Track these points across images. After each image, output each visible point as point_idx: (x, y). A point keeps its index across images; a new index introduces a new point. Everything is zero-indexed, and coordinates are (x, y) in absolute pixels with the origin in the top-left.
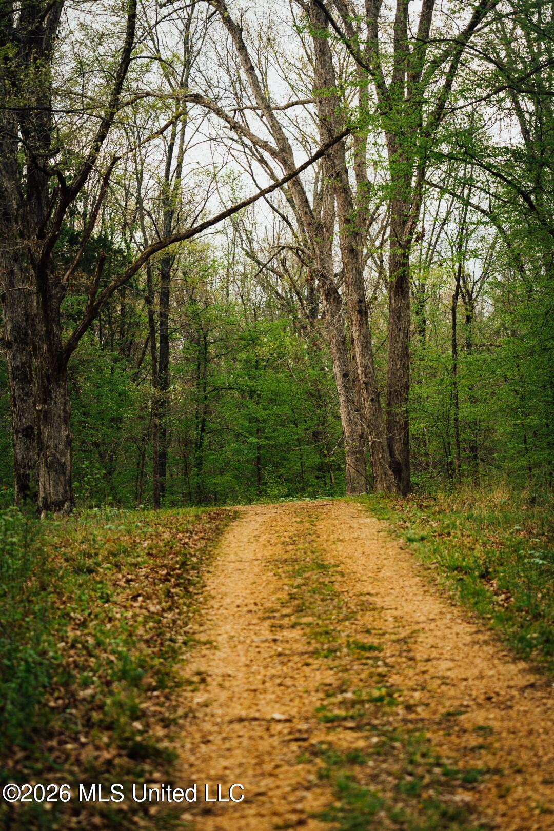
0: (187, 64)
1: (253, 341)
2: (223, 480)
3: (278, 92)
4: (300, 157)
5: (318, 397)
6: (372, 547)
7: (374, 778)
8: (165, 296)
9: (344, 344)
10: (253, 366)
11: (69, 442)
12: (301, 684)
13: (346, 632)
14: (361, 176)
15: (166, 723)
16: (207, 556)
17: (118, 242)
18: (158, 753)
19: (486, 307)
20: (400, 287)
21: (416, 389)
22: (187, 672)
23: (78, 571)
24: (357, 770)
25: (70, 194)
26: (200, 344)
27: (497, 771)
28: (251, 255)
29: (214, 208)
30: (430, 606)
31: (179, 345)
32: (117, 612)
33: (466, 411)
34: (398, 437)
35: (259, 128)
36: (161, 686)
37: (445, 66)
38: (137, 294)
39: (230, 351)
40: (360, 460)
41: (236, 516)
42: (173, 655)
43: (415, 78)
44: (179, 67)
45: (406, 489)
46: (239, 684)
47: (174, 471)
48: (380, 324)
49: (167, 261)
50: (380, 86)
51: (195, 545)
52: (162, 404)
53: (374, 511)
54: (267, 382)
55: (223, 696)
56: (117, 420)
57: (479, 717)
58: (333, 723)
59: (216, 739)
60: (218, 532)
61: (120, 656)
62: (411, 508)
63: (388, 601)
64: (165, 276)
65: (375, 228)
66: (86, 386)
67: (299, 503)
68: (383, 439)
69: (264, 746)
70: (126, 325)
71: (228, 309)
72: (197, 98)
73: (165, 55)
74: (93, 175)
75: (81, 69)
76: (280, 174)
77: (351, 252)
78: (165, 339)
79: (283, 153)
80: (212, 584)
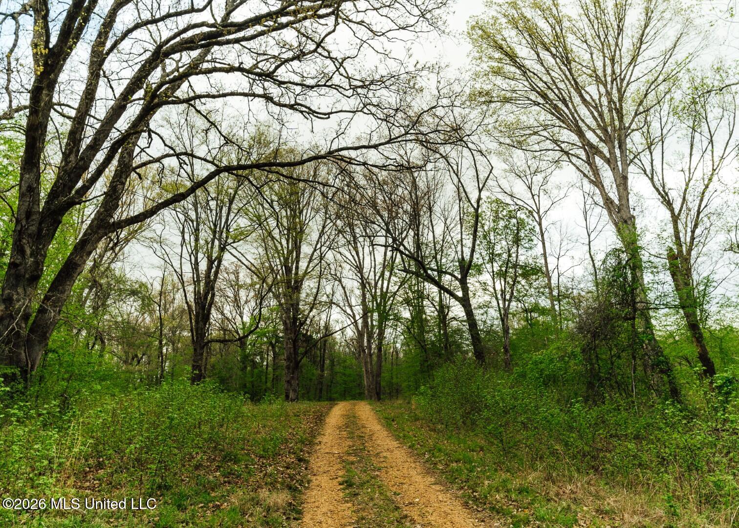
0: (333, 295)
1: (345, 361)
2: (335, 396)
3: (353, 303)
4: (357, 317)
5: (360, 376)
6: (368, 412)
7: (356, 468)
8: (325, 350)
9: (366, 363)
10: (345, 367)
11: (298, 384)
12: (344, 445)
13: (357, 433)
14: (372, 323)
15: (309, 453)
16: (327, 413)
17: (314, 336)
18: (305, 460)
19: (401, 355)
20: (380, 349)
21: (383, 375)
22: (317, 441)
23: (295, 416)
24: (353, 466)
25: (302, 324)
26: (332, 361)
27: (387, 467)
28: (346, 341)
29: (337, 329)
30: (379, 427)
31: (327, 362)
32: (303, 426)
33: (394, 381)
34: (378, 386)
35: (349, 311)
36: (310, 444)
37: (392, 299)
38: (318, 349)
39: (339, 364)
40: (369, 392)
41: (337, 404)
42: (314, 437)
43: (385, 301)
44: (331, 296)
45: (379, 399)
46: (329, 445)
47: (324, 393)
48: (375, 358)
49: (326, 341)
50: (377, 303)
51: (325, 410)
52: (322, 376)
53: (370, 404)
54: (348, 372)
55: (324, 447)
56: (311, 380)
57: (385, 454)
58: (349, 454)
59: (320, 457)
60: (331, 407)
61: (301, 437)
62: (378, 404)
63: (369, 426)
64: (325, 345)
65: (375, 335)
66: (304, 371)
67: (352, 402)
68: (374, 387)
69: (331, 459)
70: (315, 357)
71: (339, 353)
72: (334, 303)
73: (328, 293)
74: (308, 319)
75: (308, 295)
76: (353, 321)
77: (369, 341)
78: (324, 361)
79: (354, 317)
80: (327, 420)
